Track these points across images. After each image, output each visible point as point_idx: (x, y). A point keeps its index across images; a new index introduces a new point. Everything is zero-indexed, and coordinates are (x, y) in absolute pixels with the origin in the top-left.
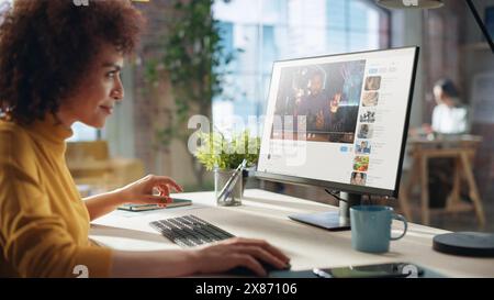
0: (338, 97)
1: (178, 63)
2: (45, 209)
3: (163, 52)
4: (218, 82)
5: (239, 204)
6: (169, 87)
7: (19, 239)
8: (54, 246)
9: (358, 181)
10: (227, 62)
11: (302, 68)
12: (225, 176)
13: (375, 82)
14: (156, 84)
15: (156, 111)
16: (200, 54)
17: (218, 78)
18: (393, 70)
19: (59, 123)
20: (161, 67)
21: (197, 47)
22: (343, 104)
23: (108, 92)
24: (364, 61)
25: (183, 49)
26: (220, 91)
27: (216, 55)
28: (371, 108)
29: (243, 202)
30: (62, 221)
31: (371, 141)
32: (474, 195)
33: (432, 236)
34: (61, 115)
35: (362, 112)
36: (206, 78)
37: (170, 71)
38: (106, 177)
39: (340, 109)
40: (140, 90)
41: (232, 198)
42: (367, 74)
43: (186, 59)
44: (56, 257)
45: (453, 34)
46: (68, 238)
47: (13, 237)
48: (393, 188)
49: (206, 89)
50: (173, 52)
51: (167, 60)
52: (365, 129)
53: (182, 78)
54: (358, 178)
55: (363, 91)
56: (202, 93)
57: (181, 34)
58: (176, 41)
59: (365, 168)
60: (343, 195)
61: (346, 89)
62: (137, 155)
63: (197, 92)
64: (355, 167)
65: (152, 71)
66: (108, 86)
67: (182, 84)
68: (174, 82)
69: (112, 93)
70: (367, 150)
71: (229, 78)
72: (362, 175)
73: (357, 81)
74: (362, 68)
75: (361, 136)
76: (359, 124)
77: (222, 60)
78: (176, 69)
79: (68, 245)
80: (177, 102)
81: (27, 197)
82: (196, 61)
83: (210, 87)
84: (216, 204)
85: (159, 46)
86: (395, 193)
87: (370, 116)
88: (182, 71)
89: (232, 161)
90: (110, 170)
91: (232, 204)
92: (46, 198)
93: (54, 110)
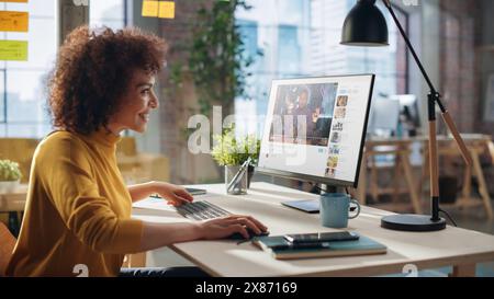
0: (318, 110)
1: (202, 66)
2: (95, 193)
3: (188, 54)
4: (239, 83)
5: (245, 193)
6: (193, 88)
7: (78, 213)
8: (103, 218)
9: (330, 175)
10: (248, 65)
11: (293, 86)
12: (234, 170)
13: (344, 100)
14: (181, 85)
15: (181, 110)
16: (222, 57)
17: (240, 79)
18: (356, 92)
19: (110, 132)
20: (185, 68)
21: (220, 51)
22: (321, 116)
23: (146, 104)
24: (336, 84)
25: (206, 53)
26: (242, 90)
27: (237, 57)
28: (340, 120)
29: (248, 191)
30: (107, 202)
31: (340, 145)
32: (483, 190)
33: (380, 217)
34: (110, 126)
35: (334, 123)
36: (228, 79)
37: (194, 73)
38: (134, 170)
39: (319, 120)
40: (165, 91)
41: (240, 188)
42: (338, 95)
43: (208, 62)
44: (105, 225)
45: (468, 35)
46: (112, 214)
47: (74, 212)
48: (353, 180)
49: (228, 89)
50: (197, 55)
51: (192, 62)
52: (336, 135)
53: (205, 80)
54: (330, 173)
55: (336, 107)
56: (224, 93)
57: (205, 38)
58: (199, 46)
59: (335, 165)
60: (323, 187)
61: (324, 104)
62: (162, 150)
63: (219, 93)
64: (328, 165)
65: (177, 73)
66: (146, 99)
67: (205, 84)
68: (197, 83)
69: (149, 104)
70: (337, 152)
71: (249, 80)
72: (333, 170)
73: (332, 98)
74: (335, 89)
75: (333, 141)
76: (332, 132)
77: (243, 64)
78: (200, 71)
79: (112, 218)
80: (200, 102)
81: (83, 185)
82: (219, 63)
83: (232, 87)
84: (226, 194)
85: (185, 49)
86: (355, 184)
87: (340, 125)
88: (206, 72)
89: (240, 158)
90: (137, 165)
91: (239, 193)
92: (96, 186)
93: (105, 123)
